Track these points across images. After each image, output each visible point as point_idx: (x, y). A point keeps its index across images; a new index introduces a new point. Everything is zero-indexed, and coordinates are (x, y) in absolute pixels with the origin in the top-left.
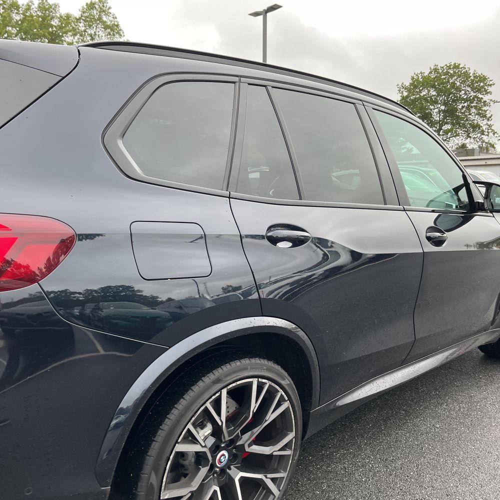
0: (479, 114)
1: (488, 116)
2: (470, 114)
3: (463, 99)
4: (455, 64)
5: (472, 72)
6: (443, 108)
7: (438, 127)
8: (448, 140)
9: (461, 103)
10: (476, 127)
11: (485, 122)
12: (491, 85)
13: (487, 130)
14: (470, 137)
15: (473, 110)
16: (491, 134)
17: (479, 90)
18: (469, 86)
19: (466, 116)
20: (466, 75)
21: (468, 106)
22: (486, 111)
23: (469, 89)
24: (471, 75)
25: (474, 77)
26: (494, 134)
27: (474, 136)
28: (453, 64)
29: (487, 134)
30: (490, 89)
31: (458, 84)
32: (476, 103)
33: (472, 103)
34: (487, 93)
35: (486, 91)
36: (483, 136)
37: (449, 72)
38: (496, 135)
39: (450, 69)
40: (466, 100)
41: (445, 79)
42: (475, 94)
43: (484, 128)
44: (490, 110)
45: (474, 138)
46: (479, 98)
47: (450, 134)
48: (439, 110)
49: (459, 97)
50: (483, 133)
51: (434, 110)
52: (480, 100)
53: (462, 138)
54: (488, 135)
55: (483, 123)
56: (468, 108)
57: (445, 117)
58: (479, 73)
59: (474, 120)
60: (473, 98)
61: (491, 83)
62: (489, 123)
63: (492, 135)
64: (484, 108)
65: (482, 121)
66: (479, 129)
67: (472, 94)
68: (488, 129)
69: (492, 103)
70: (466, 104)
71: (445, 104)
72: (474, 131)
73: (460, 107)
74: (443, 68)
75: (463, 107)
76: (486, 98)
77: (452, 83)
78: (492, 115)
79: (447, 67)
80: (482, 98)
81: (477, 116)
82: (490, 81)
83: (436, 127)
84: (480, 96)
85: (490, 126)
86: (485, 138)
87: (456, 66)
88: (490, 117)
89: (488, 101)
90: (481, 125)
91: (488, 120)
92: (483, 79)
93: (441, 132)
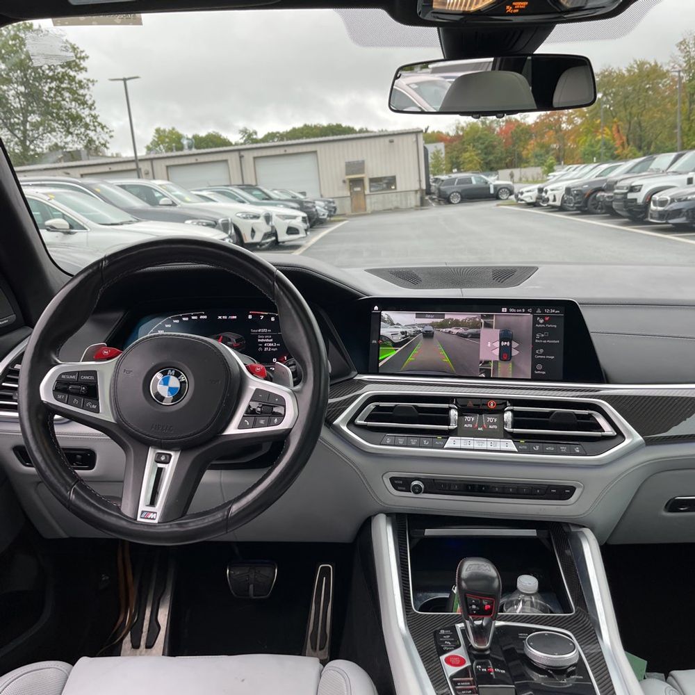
0: (75, 100)
1: (90, 102)
2: (64, 100)
3: (49, 77)
6: (22, 89)
7: (22, 118)
8: (41, 137)
9: (46, 82)
10: (76, 119)
11: (87, 111)
12: (83, 58)
13: (92, 124)
14: (71, 133)
15: (67, 95)
16: (99, 129)
17: (69, 64)
19: (58, 102)
21: (59, 87)
22: (84, 96)
26: (103, 128)
27: (76, 132)
29: (93, 128)
30: (83, 64)
32: (69, 83)
33: (62, 83)
34: (81, 69)
35: (77, 65)
36: (88, 132)
37: (18, 35)
38: (105, 130)
39: (20, 30)
40: (53, 79)
41: (14, 45)
42: (64, 70)
43: (88, 120)
44: (90, 94)
45: (77, 135)
46: (71, 76)
47: (41, 129)
48: (17, 93)
49: (43, 74)
50: (87, 126)
51: (8, 91)
52: (72, 79)
53: (60, 134)
54: (95, 130)
55: (85, 112)
56: (59, 90)
57: (29, 103)
59: (71, 108)
60: (63, 76)
61: (83, 55)
62: (93, 113)
63: (101, 130)
64: (81, 92)
65: (83, 111)
66: (81, 121)
67: (60, 70)
68: (93, 122)
69: (90, 85)
70: (54, 85)
71: (25, 83)
72: (75, 125)
73: (46, 88)
75: (51, 89)
76: (80, 76)
78: (94, 102)
80: (75, 76)
81: (73, 103)
82: (81, 52)
83: (19, 119)
84: (72, 73)
85: (95, 117)
86: (92, 134)
87: (28, 27)
88: (93, 105)
89: (85, 81)
90: (83, 115)
91: (91, 109)
92: (71, 48)
93: (28, 127)
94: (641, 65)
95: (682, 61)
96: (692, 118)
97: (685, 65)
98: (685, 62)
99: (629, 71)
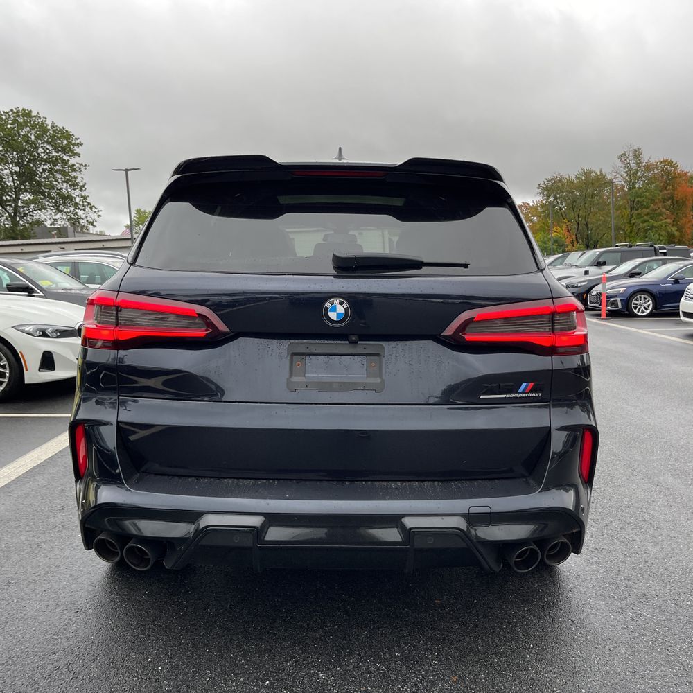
0: (67, 182)
1: (81, 184)
2: (56, 181)
3: (43, 160)
4: (24, 110)
5: (49, 122)
6: (17, 169)
7: (14, 196)
8: (31, 213)
9: (40, 164)
10: (67, 198)
11: (77, 192)
12: (78, 145)
13: (81, 203)
14: (61, 211)
15: (59, 176)
16: (88, 209)
17: (64, 150)
18: (49, 143)
19: (51, 182)
20: (42, 125)
21: (52, 169)
22: (76, 178)
23: (49, 147)
24: (49, 127)
25: (54, 131)
26: (91, 208)
27: (65, 210)
28: (21, 109)
29: (82, 208)
30: (77, 150)
31: (33, 138)
32: (62, 166)
33: (55, 166)
34: (76, 154)
35: (71, 151)
36: (77, 211)
37: (16, 121)
38: (94, 209)
39: (19, 116)
40: (46, 161)
41: (13, 129)
42: (58, 155)
43: (78, 200)
44: (81, 178)
45: (66, 213)
46: (64, 160)
47: (32, 206)
48: (11, 172)
49: (38, 157)
50: (76, 205)
51: (3, 171)
52: (65, 163)
53: (50, 212)
54: (84, 210)
55: (75, 193)
56: (52, 172)
57: (22, 183)
58: (60, 125)
59: (62, 189)
60: (57, 159)
61: (78, 141)
62: (83, 193)
63: (89, 209)
64: (73, 174)
65: (73, 191)
66: (71, 200)
67: (54, 153)
68: (83, 202)
69: (82, 168)
70: (46, 167)
72: (65, 204)
73: (40, 170)
74: (7, 113)
75: (44, 170)
76: (73, 161)
77: (24, 135)
78: (85, 184)
79: (14, 113)
80: (68, 160)
81: (65, 184)
82: (76, 139)
83: (11, 196)
84: (66, 158)
85: (85, 198)
86: (80, 213)
87: (27, 114)
88: (83, 186)
89: (77, 165)
90: (74, 195)
91: (81, 190)
92: (67, 135)
93: (20, 203)
94: (587, 174)
95: (623, 172)
96: (633, 222)
97: (625, 175)
98: (626, 172)
99: (578, 178)
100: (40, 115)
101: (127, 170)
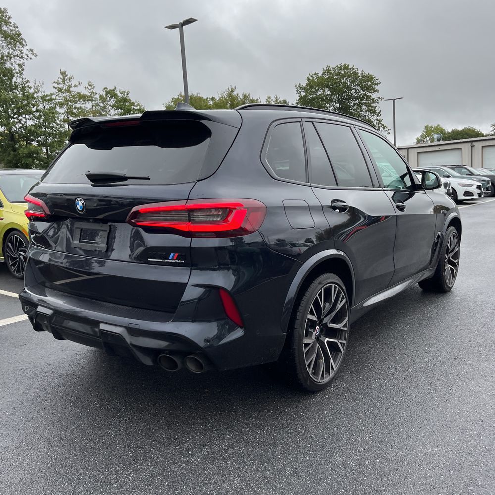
0: (369, 110)
1: (377, 112)
2: (362, 111)
3: (354, 97)
4: (345, 65)
5: (360, 72)
6: (337, 105)
9: (353, 100)
11: (375, 117)
12: (377, 84)
13: (377, 125)
15: (364, 107)
16: (381, 128)
17: (368, 88)
18: (358, 85)
19: (358, 112)
20: (356, 74)
21: (360, 103)
22: (375, 107)
23: (359, 88)
24: (359, 75)
25: (362, 77)
26: (384, 128)
28: (343, 65)
30: (377, 87)
31: (349, 83)
32: (366, 100)
34: (375, 91)
35: (373, 89)
37: (340, 73)
38: (385, 129)
39: (341, 69)
40: (357, 98)
41: (337, 79)
42: (364, 92)
43: (375, 123)
44: (379, 107)
46: (368, 96)
48: (334, 108)
49: (351, 96)
51: (330, 107)
52: (369, 97)
55: (374, 118)
56: (360, 105)
58: (366, 72)
59: (365, 116)
60: (363, 96)
61: (377, 81)
62: (379, 118)
63: (382, 129)
64: (373, 105)
65: (372, 117)
67: (362, 92)
68: (378, 124)
69: (379, 100)
70: (357, 102)
71: (339, 102)
73: (352, 105)
74: (334, 69)
75: (355, 104)
76: (374, 96)
77: (343, 82)
78: (380, 111)
79: (338, 68)
80: (371, 96)
81: (367, 112)
82: (377, 80)
84: (369, 94)
85: (380, 121)
87: (346, 67)
88: (379, 113)
89: (376, 98)
90: (372, 120)
91: (378, 115)
92: (370, 78)
100: (355, 67)
101: (394, 100)
